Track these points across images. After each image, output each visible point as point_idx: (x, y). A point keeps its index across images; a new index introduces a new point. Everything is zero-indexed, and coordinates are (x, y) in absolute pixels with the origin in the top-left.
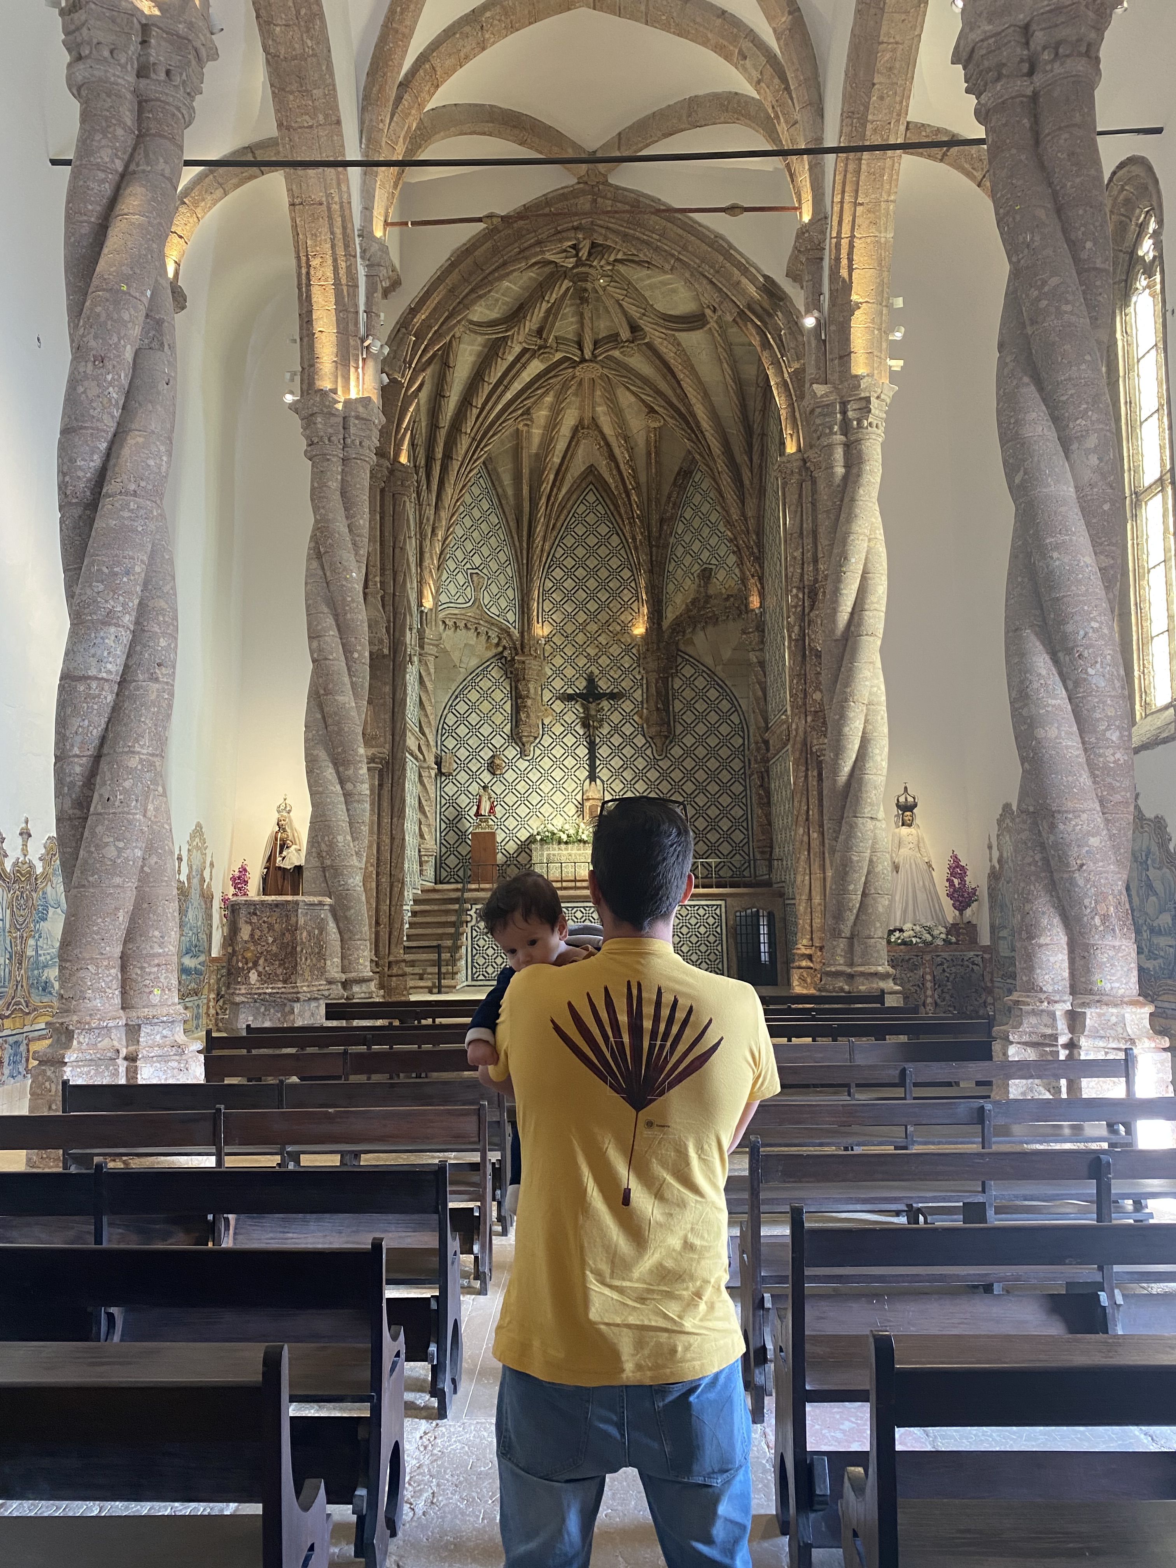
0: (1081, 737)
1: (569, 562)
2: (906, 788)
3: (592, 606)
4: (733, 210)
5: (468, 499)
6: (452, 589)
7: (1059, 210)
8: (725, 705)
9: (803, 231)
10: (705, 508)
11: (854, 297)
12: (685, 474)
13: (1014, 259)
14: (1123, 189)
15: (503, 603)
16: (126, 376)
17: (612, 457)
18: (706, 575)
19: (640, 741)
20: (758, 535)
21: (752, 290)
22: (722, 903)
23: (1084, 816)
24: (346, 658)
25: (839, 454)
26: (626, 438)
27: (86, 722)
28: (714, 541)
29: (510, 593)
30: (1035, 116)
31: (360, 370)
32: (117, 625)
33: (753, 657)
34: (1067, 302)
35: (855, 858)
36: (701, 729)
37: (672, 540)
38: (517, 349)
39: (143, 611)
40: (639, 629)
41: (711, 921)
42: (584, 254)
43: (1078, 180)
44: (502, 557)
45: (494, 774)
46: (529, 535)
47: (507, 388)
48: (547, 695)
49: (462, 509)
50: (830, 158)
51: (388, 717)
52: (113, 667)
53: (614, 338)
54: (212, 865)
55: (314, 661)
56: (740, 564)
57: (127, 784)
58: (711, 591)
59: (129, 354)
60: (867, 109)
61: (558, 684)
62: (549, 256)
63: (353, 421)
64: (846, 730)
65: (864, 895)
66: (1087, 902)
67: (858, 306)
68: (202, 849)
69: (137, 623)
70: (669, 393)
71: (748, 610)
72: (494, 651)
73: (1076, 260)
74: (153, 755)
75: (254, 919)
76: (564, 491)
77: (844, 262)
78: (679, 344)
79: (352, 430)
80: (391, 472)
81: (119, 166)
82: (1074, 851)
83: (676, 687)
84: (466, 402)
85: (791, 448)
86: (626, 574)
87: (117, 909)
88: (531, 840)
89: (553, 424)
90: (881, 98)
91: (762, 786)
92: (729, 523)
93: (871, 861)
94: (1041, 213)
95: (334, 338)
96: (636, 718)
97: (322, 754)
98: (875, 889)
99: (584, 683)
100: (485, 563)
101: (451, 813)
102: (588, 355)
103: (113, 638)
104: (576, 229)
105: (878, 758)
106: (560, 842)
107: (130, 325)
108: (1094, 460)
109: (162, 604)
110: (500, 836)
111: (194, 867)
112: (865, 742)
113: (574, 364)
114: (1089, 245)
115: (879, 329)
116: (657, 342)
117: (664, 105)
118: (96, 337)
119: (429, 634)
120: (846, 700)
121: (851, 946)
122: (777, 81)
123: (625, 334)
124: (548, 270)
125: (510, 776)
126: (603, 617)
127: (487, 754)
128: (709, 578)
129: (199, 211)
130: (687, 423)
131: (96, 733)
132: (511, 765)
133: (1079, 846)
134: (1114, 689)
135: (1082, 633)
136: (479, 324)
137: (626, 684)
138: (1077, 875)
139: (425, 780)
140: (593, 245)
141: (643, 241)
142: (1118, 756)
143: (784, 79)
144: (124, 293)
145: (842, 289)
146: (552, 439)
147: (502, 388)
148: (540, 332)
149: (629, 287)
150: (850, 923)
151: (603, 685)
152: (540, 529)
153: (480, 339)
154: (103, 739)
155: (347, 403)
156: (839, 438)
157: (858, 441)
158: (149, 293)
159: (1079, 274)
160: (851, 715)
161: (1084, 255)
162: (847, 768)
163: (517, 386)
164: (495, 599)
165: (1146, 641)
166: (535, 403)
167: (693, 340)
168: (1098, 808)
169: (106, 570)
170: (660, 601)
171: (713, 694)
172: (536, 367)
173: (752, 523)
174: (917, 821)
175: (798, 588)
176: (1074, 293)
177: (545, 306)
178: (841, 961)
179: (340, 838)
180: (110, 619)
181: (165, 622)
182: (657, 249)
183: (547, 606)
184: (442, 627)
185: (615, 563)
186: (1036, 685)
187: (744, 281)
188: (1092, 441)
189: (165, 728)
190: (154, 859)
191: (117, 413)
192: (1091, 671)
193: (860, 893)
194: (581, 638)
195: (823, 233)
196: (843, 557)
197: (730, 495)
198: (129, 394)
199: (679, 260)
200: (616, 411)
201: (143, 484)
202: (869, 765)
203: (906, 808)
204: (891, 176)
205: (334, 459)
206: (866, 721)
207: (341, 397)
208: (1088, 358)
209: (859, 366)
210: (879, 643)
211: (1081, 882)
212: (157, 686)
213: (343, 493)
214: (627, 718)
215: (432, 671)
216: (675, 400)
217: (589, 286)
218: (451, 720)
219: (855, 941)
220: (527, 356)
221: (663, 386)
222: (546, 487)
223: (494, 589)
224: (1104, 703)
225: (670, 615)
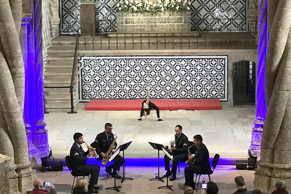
22: (226, 57)
35: (278, 111)
41: (219, 67)
65: (281, 128)
93: (286, 110)
98: (287, 126)
121: (273, 153)
160: (280, 36)
162: (277, 62)
178: (268, 160)
193: (279, 127)
202: (288, 62)
219: (275, 150)
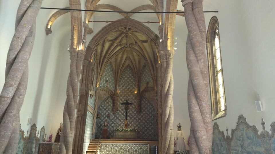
0: (202, 116)
1: (124, 80)
2: (179, 124)
3: (128, 88)
4: (148, 22)
5: (106, 69)
6: (102, 84)
7: (196, 21)
8: (151, 106)
9: (160, 26)
10: (148, 72)
11: (168, 37)
12: (144, 66)
13: (189, 29)
14: (213, 21)
15: (112, 87)
16: (23, 41)
17: (132, 63)
18: (148, 83)
19: (135, 112)
20: (156, 77)
21: (153, 36)
22: (148, 144)
23: (202, 132)
24: (73, 95)
25: (165, 63)
26: (135, 60)
27: (3, 106)
28: (149, 78)
29: (113, 85)
30: (192, 6)
31: (81, 45)
32: (13, 87)
33: (155, 98)
34: (197, 36)
35: (167, 137)
36: (146, 110)
37: (142, 77)
38: (116, 45)
39: (19, 84)
40: (136, 92)
41: (146, 147)
42: (127, 30)
43: (199, 16)
44: (112, 79)
45: (108, 118)
46: (117, 75)
47: (114, 51)
48: (119, 103)
49: (105, 70)
50: (164, 14)
51: (84, 106)
52: (11, 95)
53: (132, 44)
54: (46, 134)
55: (67, 96)
56: (153, 81)
57: (9, 119)
58: (148, 86)
59: (24, 37)
60: (170, 7)
61: (121, 101)
62: (119, 29)
63: (79, 54)
64: (166, 112)
65: (169, 144)
66: (203, 150)
67: (169, 38)
68: (44, 131)
69: (18, 87)
70: (141, 53)
71: (154, 90)
72: (109, 95)
73: (199, 29)
74: (16, 113)
75: (43, 147)
76: (124, 68)
77: (166, 31)
78: (143, 45)
79: (79, 55)
80: (89, 63)
81: (28, 5)
82: (200, 139)
83: (142, 103)
84: (107, 53)
85: (159, 62)
86: (134, 82)
87: (2, 146)
88: (114, 131)
89: (122, 57)
90: (172, 5)
91: (156, 122)
92: (151, 75)
93: (170, 138)
94: (193, 22)
95: (77, 39)
96: (135, 108)
97: (66, 114)
99: (126, 101)
100: (109, 80)
101: (99, 125)
102: (128, 46)
103: (11, 89)
104: (124, 25)
105: (172, 118)
106: (119, 131)
107: (25, 32)
108: (203, 64)
109: (24, 83)
110: (108, 130)
111: (42, 135)
112: (170, 114)
113: (126, 48)
114: (202, 27)
115: (172, 43)
116: (140, 45)
117: (139, 6)
118: (18, 34)
119: (97, 92)
120: (166, 106)
122: (156, 3)
123: (134, 43)
124: (121, 32)
125: (111, 118)
126: (130, 90)
127: (107, 114)
128: (148, 84)
129: (56, 17)
130: (145, 58)
131: (5, 108)
132: (111, 116)
133: (201, 138)
134: (207, 106)
135: (201, 96)
136: (109, 40)
137: (133, 102)
138: (201, 144)
139: (94, 119)
140: (129, 28)
141: (135, 28)
142: (209, 120)
143: (157, 2)
144: (25, 26)
145: (166, 35)
146: (122, 60)
147: (113, 51)
148: (120, 42)
149: (135, 36)
150: (166, 150)
151: (129, 102)
152: (119, 74)
153: (109, 43)
154: (6, 110)
155: (78, 50)
156: (165, 60)
157: (169, 61)
158: (30, 27)
159: (200, 32)
160: (167, 109)
161: (201, 29)
162: (166, 119)
163: (116, 51)
164: (110, 86)
165: (220, 98)
166: (119, 54)
167: (146, 44)
168: (205, 130)
169: (12, 76)
170: (140, 88)
171: (149, 104)
172: (119, 48)
173: (155, 75)
174: (182, 129)
175: (160, 86)
176: (199, 35)
177: (121, 38)
179: (68, 130)
180: (11, 86)
181: (24, 87)
182: (138, 29)
183: (120, 87)
184: (100, 91)
185: (132, 81)
186: (193, 105)
187: (152, 35)
188: (202, 60)
189: (20, 108)
190: (14, 135)
191: (20, 47)
192: (203, 103)
193: (168, 144)
194: (125, 93)
195: (163, 26)
196: (166, 81)
197: (152, 70)
198: (23, 44)
199: (141, 31)
200: (133, 56)
201: (22, 60)
202: (170, 119)
203: (179, 127)
204: (174, 18)
205: (75, 60)
206: (170, 111)
207: (77, 49)
208: (201, 46)
209: (169, 49)
210: (172, 96)
211: (202, 146)
212: (19, 99)
213: (76, 66)
214: (133, 108)
215: (97, 98)
216: (142, 54)
217: (128, 35)
218: (101, 107)
220: (118, 46)
221: (141, 52)
222: (121, 67)
223: (110, 84)
224: (206, 109)
225: (141, 90)
